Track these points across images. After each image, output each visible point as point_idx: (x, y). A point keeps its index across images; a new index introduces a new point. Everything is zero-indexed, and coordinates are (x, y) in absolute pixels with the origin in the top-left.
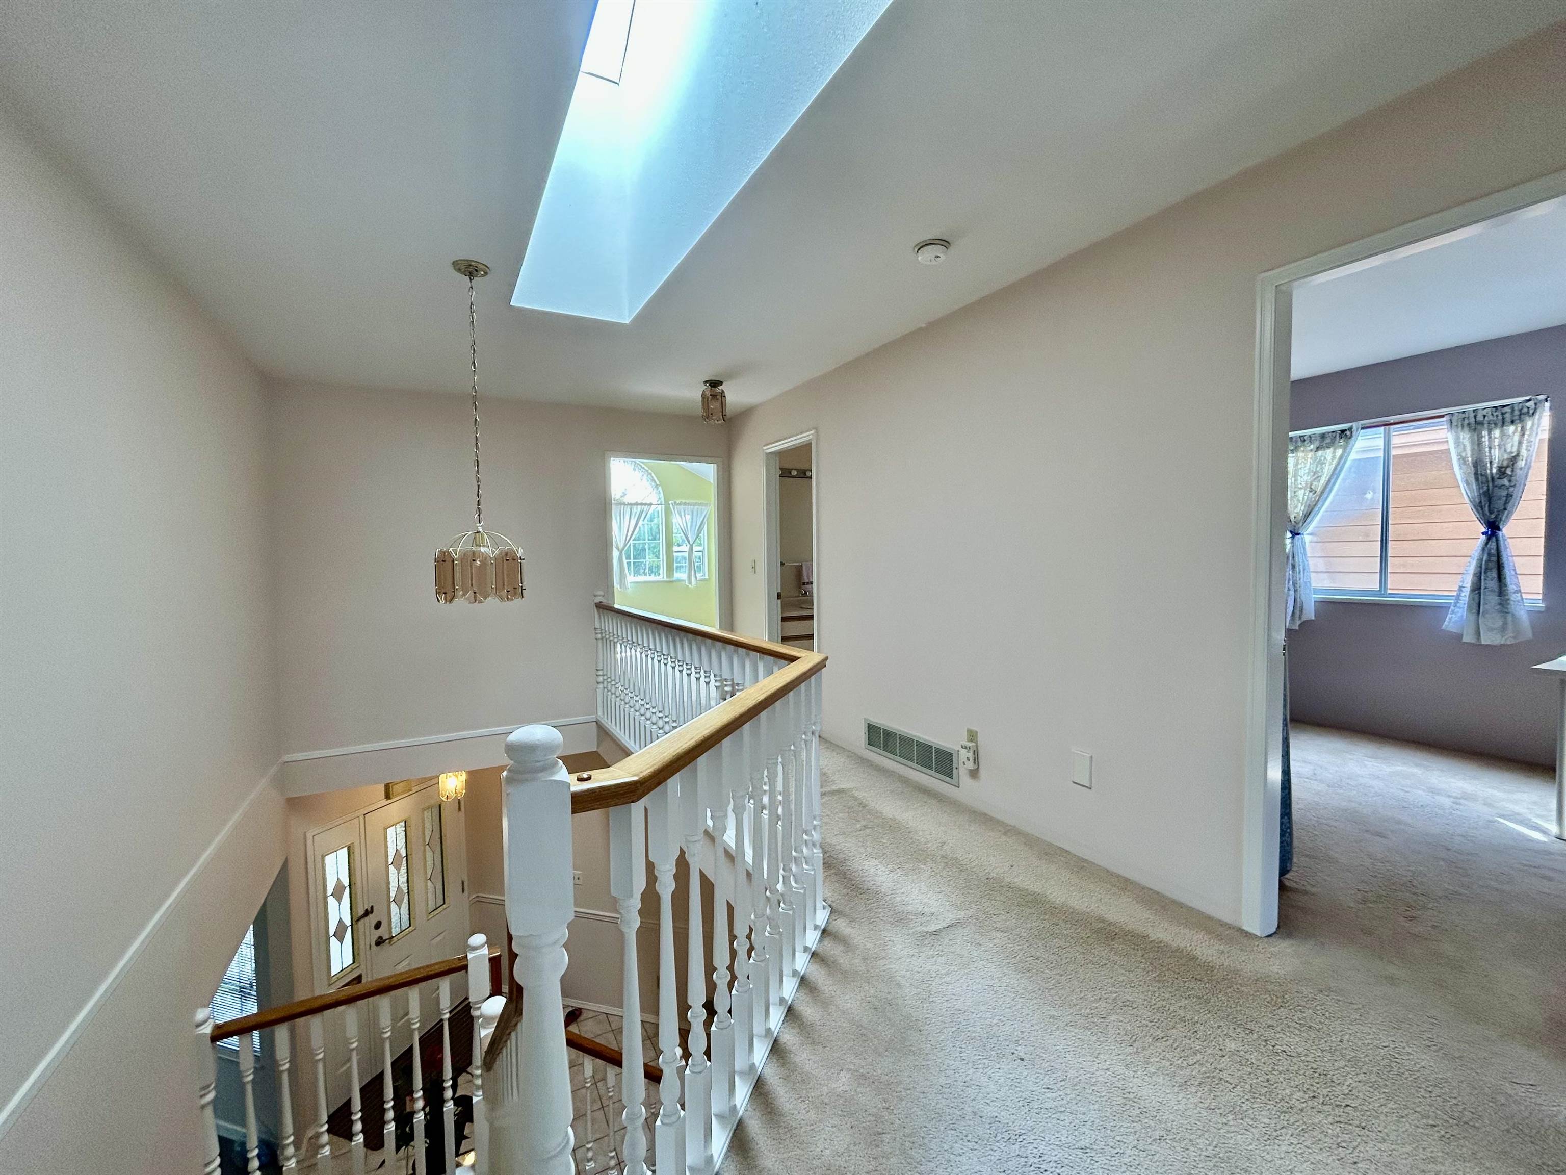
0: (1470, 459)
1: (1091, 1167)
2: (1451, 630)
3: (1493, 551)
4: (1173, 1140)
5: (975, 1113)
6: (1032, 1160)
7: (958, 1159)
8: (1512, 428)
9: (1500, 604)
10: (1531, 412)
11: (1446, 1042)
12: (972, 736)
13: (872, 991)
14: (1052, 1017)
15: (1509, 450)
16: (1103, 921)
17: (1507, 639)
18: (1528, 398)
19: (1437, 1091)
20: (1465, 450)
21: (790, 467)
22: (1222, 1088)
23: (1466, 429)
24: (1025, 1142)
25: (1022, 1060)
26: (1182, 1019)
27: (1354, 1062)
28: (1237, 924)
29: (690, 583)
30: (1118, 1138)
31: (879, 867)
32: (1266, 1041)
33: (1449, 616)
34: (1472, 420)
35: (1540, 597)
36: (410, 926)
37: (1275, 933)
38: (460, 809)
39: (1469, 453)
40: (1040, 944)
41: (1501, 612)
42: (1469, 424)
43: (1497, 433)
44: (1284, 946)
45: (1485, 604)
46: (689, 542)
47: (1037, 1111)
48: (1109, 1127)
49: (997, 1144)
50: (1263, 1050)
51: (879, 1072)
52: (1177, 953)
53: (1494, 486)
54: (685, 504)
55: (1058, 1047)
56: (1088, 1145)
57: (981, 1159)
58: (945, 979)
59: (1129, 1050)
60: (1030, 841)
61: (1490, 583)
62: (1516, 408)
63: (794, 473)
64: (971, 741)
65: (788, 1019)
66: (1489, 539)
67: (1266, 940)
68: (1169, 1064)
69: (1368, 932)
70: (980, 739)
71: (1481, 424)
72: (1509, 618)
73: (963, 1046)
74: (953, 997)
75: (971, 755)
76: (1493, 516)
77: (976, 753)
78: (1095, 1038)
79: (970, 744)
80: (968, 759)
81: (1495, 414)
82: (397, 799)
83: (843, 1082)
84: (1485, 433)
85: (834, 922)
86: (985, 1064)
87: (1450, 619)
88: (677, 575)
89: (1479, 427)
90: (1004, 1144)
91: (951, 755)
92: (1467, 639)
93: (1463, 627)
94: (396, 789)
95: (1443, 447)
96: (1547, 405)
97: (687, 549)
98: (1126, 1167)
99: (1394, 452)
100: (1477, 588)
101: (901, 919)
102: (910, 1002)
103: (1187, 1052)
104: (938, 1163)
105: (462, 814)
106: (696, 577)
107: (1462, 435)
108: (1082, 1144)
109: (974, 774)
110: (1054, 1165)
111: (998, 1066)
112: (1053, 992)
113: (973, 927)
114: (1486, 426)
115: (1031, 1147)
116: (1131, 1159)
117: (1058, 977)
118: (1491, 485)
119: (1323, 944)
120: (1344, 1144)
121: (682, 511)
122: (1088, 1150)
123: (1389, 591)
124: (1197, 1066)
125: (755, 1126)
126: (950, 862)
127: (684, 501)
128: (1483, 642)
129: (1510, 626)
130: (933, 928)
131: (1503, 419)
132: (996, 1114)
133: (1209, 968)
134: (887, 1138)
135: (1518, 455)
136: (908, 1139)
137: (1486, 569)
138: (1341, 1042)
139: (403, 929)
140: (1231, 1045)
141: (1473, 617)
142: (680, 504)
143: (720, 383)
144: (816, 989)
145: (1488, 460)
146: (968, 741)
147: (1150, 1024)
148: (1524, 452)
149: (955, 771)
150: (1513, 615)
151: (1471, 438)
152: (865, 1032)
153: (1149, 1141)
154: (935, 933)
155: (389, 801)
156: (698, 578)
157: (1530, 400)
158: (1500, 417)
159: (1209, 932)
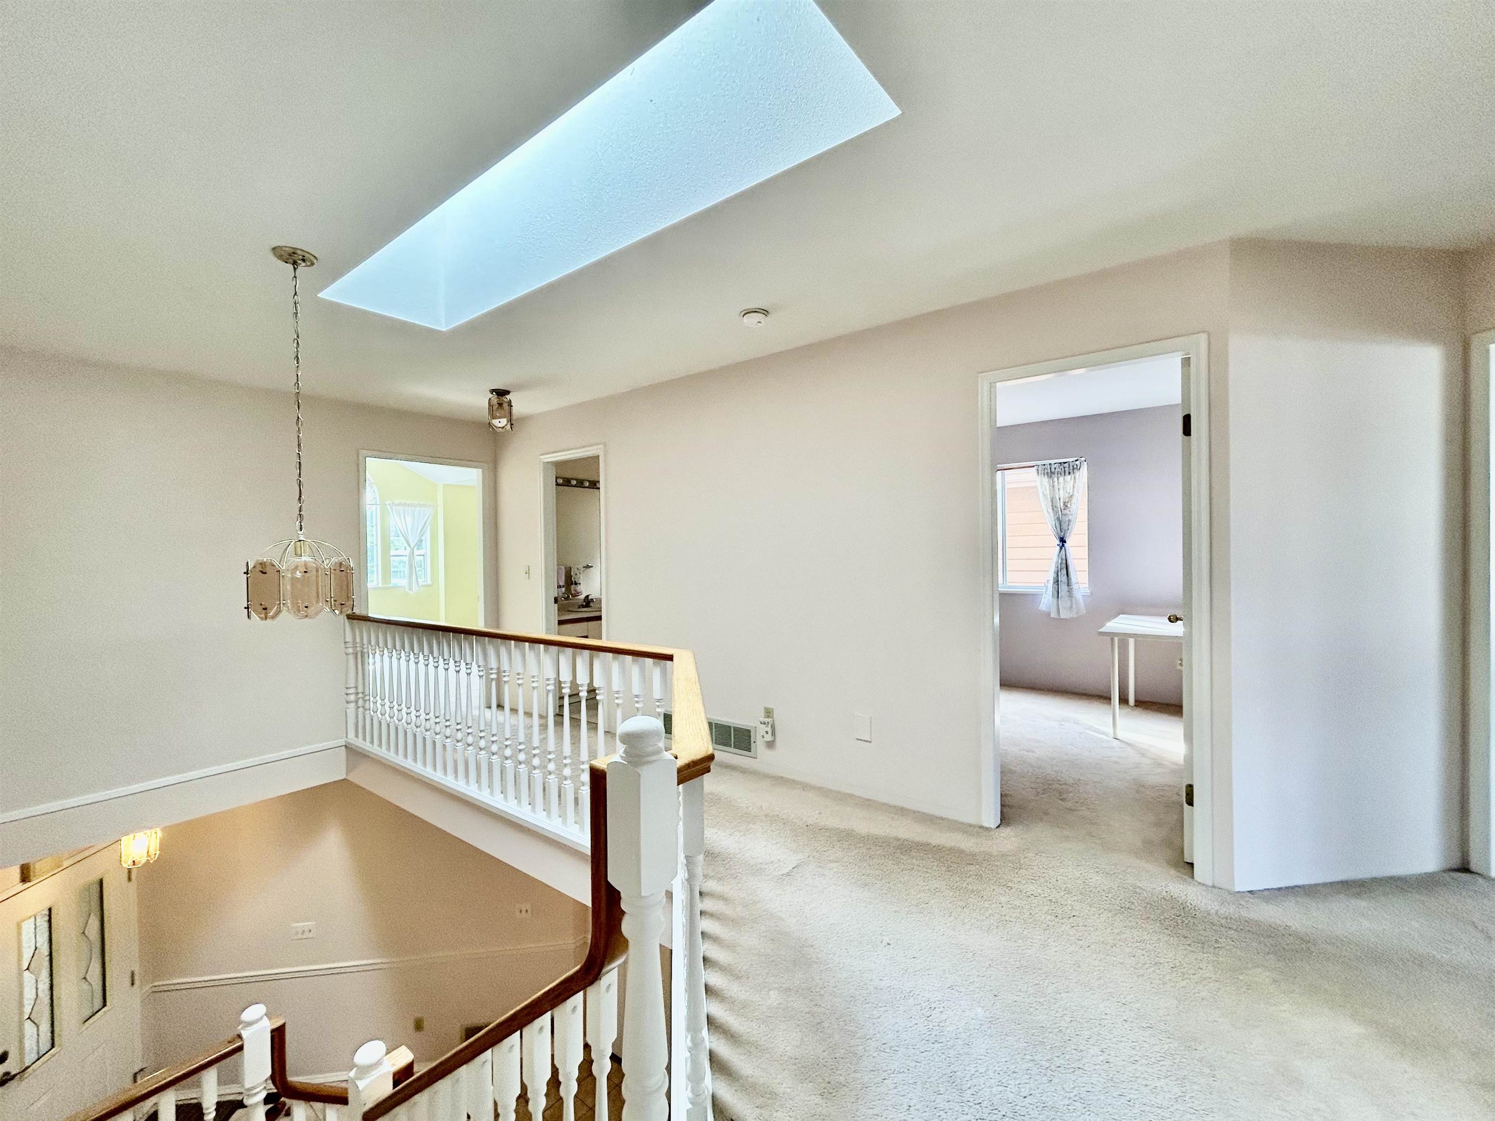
0: (1049, 497)
1: (960, 996)
2: (1044, 609)
3: (1064, 557)
4: (996, 965)
5: (876, 988)
6: (924, 1005)
7: (879, 1020)
8: (1068, 478)
9: (1068, 591)
10: (1078, 468)
11: (1104, 867)
12: (769, 713)
13: (763, 928)
14: (895, 912)
15: (1068, 491)
16: (899, 840)
17: (1073, 615)
18: (1076, 459)
19: (1110, 896)
20: (1046, 489)
21: (570, 477)
22: (1009, 926)
23: (1046, 476)
24: (915, 995)
25: (889, 944)
26: (973, 891)
27: (1068, 892)
28: (979, 824)
29: (411, 589)
30: (967, 974)
31: (719, 833)
32: (1021, 891)
33: (1043, 600)
34: (1049, 471)
35: (1087, 586)
36: (53, 1046)
37: (1000, 824)
38: (130, 879)
39: (1048, 492)
40: (865, 865)
41: (1069, 597)
42: (1047, 473)
43: (1061, 479)
44: (1006, 831)
45: (1061, 592)
46: (409, 546)
47: (914, 974)
48: (959, 969)
49: (899, 1002)
50: (1021, 897)
51: (798, 983)
52: (951, 850)
53: (1063, 514)
54: (405, 505)
55: (908, 930)
56: (953, 984)
57: (894, 1015)
58: (812, 906)
59: (950, 919)
60: (824, 792)
61: (1063, 578)
62: (1071, 465)
63: (574, 482)
64: (768, 717)
65: (707, 966)
66: (1061, 549)
67: (997, 829)
68: (976, 920)
69: (1046, 813)
70: (776, 715)
71: (1054, 473)
72: (1074, 600)
73: (848, 948)
74: (823, 916)
75: (769, 729)
76: (1062, 534)
77: (773, 727)
78: (928, 918)
79: (767, 720)
80: (767, 732)
81: (1060, 467)
82: (39, 880)
83: (774, 998)
84: (1056, 479)
85: (706, 884)
86: (867, 955)
87: (1044, 602)
88: (394, 581)
89: (1052, 475)
90: (903, 1001)
91: (749, 731)
92: (1053, 615)
93: (1050, 608)
94: (38, 867)
95: (1033, 484)
96: (1086, 463)
97: (407, 552)
98: (978, 989)
99: (1007, 486)
100: (1057, 582)
101: (757, 870)
102: (796, 928)
103: (983, 911)
104: (868, 1027)
105: (133, 886)
106: (418, 583)
107: (1044, 480)
108: (948, 985)
109: (771, 745)
110: (939, 1002)
111: (877, 954)
112: (889, 895)
113: (813, 864)
114: (1056, 474)
115: (920, 997)
116: (979, 983)
117: (887, 885)
118: (1060, 513)
119: (1027, 825)
120: (1080, 938)
121: (402, 512)
122: (954, 987)
123: (1008, 584)
124: (991, 917)
125: (724, 1050)
126: (773, 819)
127: (403, 502)
128: (1062, 617)
129: (1074, 606)
130: (785, 871)
131: (1065, 471)
132: (889, 985)
133: (973, 855)
134: (826, 1025)
135: (1073, 494)
136: (841, 1020)
137: (1061, 568)
138: (1057, 881)
139: (41, 1053)
140: (1003, 899)
141: (1055, 600)
142: (399, 505)
143: (508, 392)
144: (718, 939)
145: (1058, 498)
146: (765, 717)
147: (956, 900)
148: (1075, 493)
149: (753, 744)
150: (1076, 598)
151: (1049, 482)
152: (773, 959)
153: (984, 969)
154: (788, 874)
155: (28, 884)
156: (420, 584)
157: (1077, 460)
158: (1063, 469)
159: (964, 832)
